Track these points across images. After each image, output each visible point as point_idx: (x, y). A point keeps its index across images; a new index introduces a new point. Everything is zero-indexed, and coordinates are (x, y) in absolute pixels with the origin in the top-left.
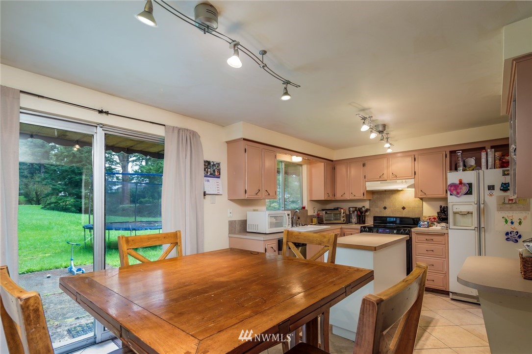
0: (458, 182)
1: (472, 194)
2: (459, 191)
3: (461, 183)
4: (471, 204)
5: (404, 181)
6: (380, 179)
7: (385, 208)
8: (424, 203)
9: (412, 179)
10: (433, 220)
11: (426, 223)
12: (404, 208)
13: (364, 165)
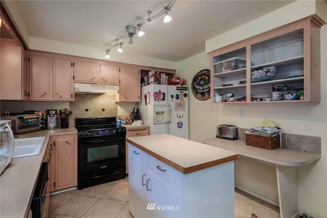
0: (158, 92)
1: (164, 100)
2: (159, 98)
3: (160, 92)
4: (164, 107)
5: (111, 86)
6: (91, 82)
7: (87, 110)
8: (118, 105)
9: (117, 85)
10: (129, 118)
11: (125, 121)
12: (103, 110)
13: (73, 65)
